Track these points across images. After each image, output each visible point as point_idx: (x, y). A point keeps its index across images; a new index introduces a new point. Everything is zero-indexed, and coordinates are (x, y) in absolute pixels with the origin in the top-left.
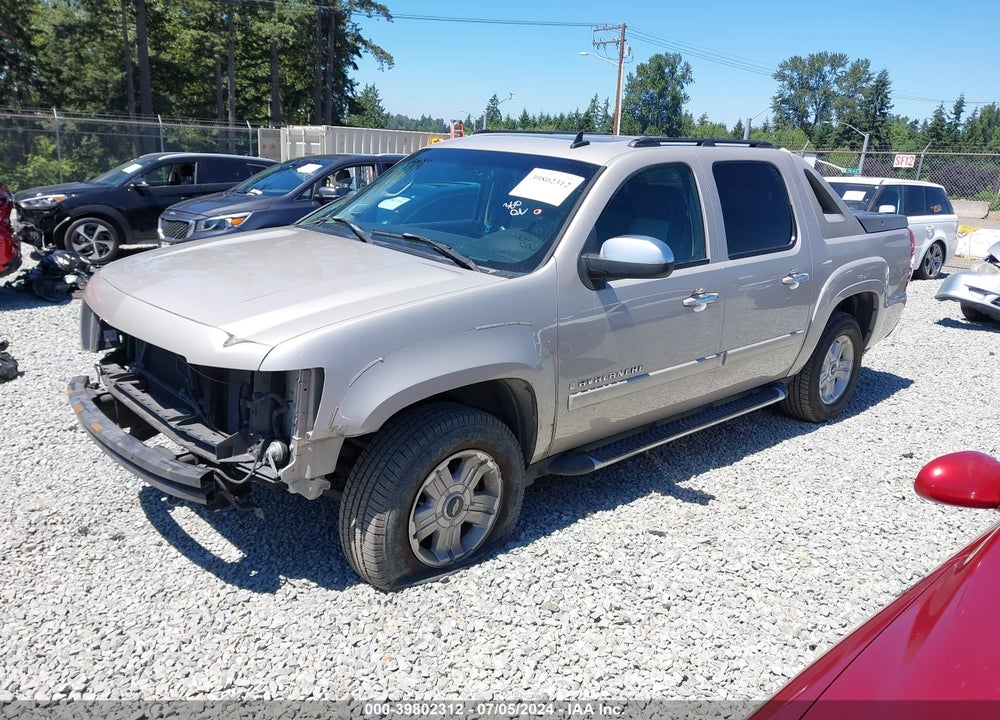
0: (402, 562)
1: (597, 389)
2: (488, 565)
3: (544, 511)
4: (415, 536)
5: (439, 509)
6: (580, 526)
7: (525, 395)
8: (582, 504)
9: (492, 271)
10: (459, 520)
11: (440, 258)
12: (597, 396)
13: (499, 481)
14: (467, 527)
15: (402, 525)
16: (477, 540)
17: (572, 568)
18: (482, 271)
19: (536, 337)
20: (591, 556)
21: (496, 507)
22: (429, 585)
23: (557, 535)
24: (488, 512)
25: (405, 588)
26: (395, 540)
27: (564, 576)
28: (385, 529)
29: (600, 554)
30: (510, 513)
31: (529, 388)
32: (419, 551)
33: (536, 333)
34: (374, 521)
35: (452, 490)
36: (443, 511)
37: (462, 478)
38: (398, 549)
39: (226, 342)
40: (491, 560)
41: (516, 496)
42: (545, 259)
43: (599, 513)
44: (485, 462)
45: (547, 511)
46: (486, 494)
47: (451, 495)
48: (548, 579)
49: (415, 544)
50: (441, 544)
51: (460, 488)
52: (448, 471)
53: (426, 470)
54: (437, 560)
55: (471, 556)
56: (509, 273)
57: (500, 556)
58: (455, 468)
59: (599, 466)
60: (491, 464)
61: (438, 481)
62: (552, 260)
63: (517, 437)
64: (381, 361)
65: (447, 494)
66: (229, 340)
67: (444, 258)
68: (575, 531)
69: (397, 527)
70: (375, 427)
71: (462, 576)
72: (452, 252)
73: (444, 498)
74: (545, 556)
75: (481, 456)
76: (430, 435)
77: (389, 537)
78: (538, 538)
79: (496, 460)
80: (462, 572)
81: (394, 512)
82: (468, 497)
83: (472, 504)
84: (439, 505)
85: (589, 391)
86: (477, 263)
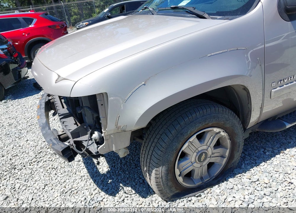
0: (173, 189)
1: (290, 84)
2: (223, 185)
3: (255, 147)
4: (180, 175)
5: (193, 160)
6: (277, 160)
7: (243, 93)
8: (277, 143)
9: (218, 17)
10: (206, 163)
11: (189, 15)
12: (289, 88)
13: (229, 142)
14: (210, 165)
15: (171, 172)
16: (217, 171)
17: (274, 192)
18: (212, 18)
19: (247, 57)
20: (286, 183)
21: (227, 154)
22: (190, 199)
23: (264, 166)
24: (223, 157)
25: (178, 199)
26: (167, 180)
27: (270, 199)
28: (160, 175)
29: (292, 181)
30: (235, 156)
31: (245, 89)
32: (183, 181)
33: (247, 54)
34: (154, 171)
35: (200, 149)
36: (195, 160)
37: (206, 142)
38: (170, 184)
39: (57, 80)
40: (225, 182)
41: (239, 147)
42: (255, 4)
43: (288, 150)
44: (219, 132)
45: (257, 147)
46: (221, 147)
47: (199, 151)
48: (259, 201)
49: (180, 179)
50: (196, 175)
51: (205, 147)
52: (197, 140)
53: (181, 143)
54: (195, 184)
55: (213, 180)
56: (230, 17)
57: (231, 180)
58: (200, 137)
59: (288, 126)
60: (223, 134)
61: (191, 145)
62: (260, 4)
63: (239, 116)
64: (144, 84)
65: (197, 151)
66: (58, 78)
67: (191, 15)
68: (274, 163)
69: (167, 174)
70: (144, 125)
71: (208, 193)
72: (196, 11)
73: (195, 154)
74: (257, 183)
75: (216, 130)
76: (182, 123)
77: (164, 179)
78: (252, 167)
79: (226, 131)
80: (209, 189)
81: (164, 167)
82: (210, 151)
83: (213, 154)
84: (193, 157)
85: (285, 86)
86: (210, 14)
